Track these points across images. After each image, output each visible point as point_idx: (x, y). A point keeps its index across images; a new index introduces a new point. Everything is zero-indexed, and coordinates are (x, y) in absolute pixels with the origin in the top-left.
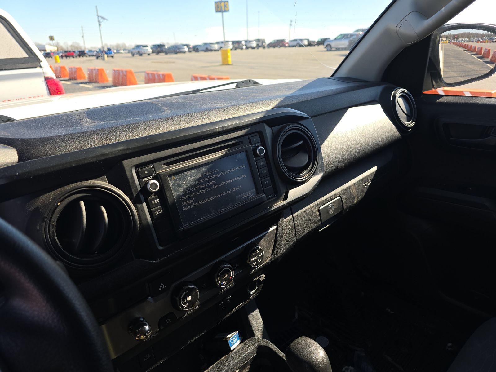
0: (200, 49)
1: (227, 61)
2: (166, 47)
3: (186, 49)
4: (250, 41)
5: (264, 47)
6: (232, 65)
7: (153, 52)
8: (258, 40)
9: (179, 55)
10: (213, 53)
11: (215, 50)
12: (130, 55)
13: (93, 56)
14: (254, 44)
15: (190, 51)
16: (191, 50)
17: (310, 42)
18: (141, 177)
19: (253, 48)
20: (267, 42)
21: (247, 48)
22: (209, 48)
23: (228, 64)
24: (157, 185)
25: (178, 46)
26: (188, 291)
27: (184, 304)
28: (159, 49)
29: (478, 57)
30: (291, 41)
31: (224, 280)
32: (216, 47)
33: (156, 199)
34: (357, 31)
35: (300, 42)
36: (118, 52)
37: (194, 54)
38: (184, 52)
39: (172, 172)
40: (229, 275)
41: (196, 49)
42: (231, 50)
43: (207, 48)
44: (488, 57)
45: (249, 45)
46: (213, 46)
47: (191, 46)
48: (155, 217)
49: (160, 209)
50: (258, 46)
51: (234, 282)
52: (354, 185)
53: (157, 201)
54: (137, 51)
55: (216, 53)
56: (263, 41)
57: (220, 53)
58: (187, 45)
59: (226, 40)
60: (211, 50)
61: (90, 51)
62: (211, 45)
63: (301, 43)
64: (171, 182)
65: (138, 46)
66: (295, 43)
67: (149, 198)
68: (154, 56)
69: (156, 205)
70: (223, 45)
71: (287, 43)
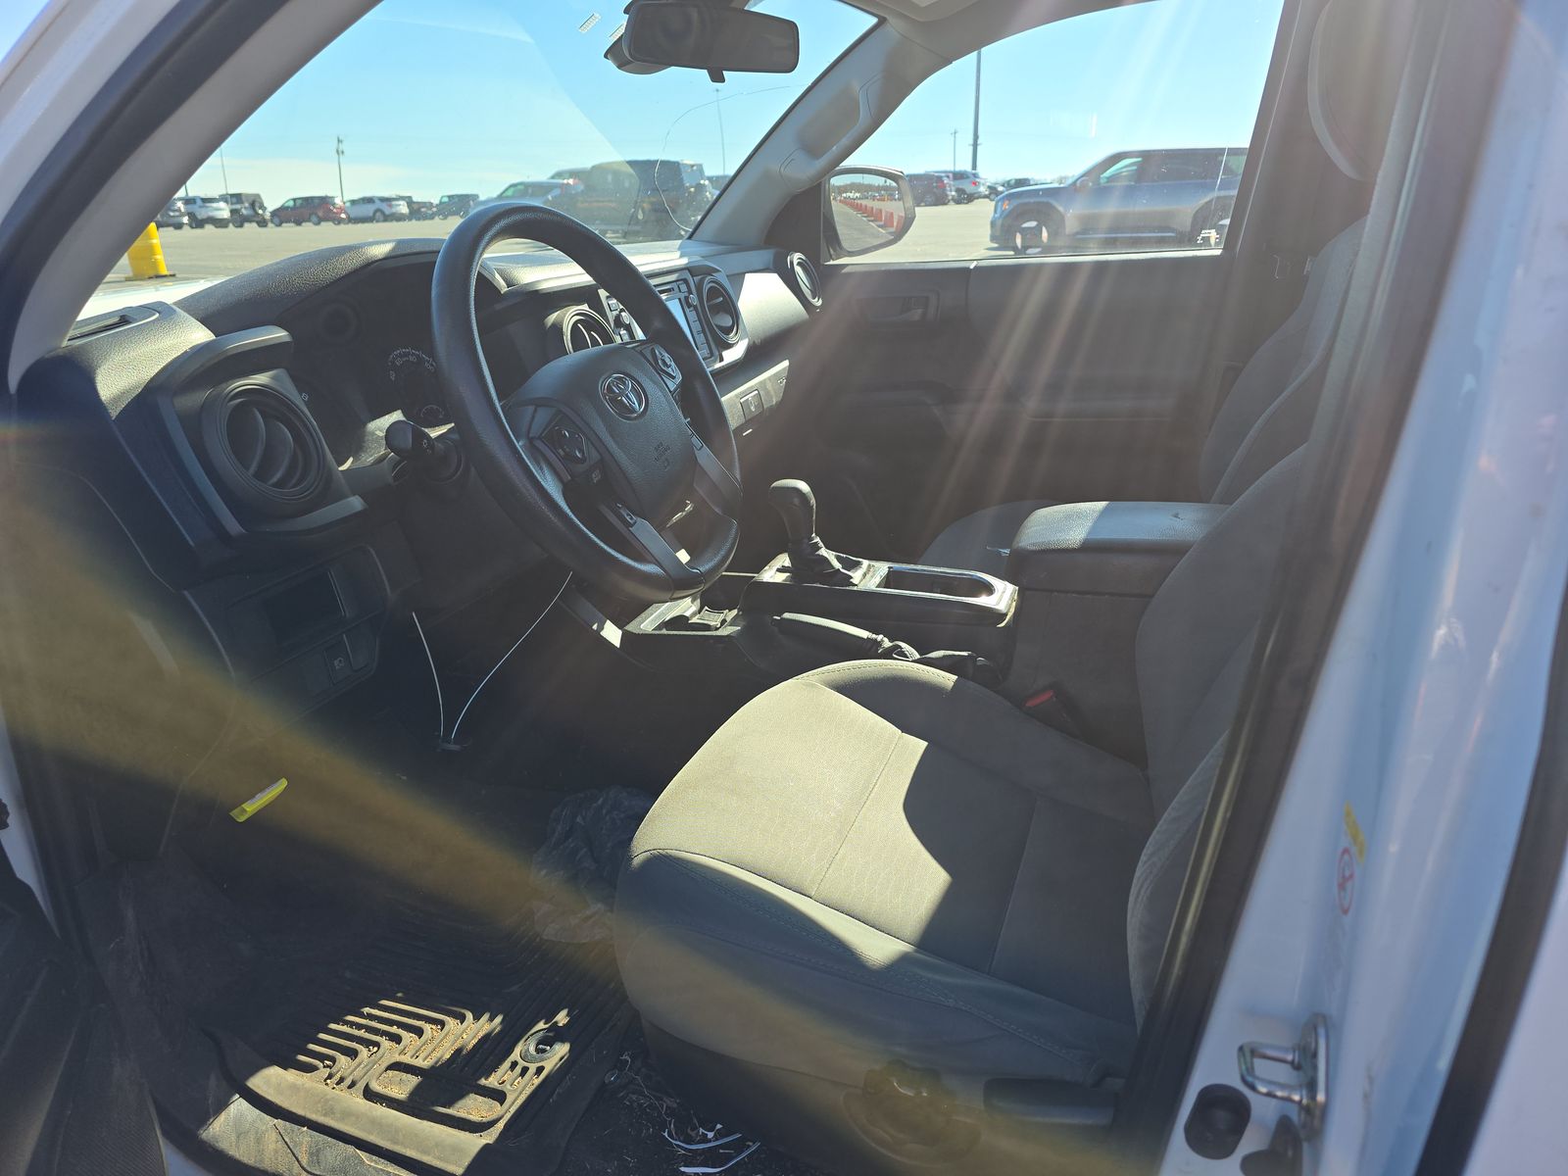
4: (205, 200)
5: (262, 223)
8: (237, 198)
14: (223, 211)
17: (415, 207)
19: (220, 223)
20: (271, 204)
21: (198, 223)
29: (879, 226)
30: (353, 202)
34: (559, 175)
35: (384, 207)
44: (892, 226)
45: (202, 214)
50: (238, 219)
52: (769, 378)
56: (255, 202)
63: (387, 211)
66: (369, 210)
71: (342, 210)
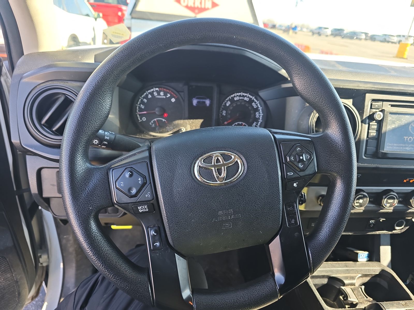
0: (377, 38)
1: (403, 54)
2: (345, 32)
3: (363, 36)
6: (407, 59)
7: (332, 35)
9: (355, 41)
10: (390, 44)
11: (393, 43)
12: (311, 34)
13: (281, 29)
15: (366, 39)
16: (368, 38)
18: (372, 108)
22: (387, 39)
23: (403, 58)
24: (381, 116)
25: (357, 33)
26: (362, 196)
27: (357, 203)
28: (338, 33)
31: (389, 203)
32: (396, 39)
33: (375, 125)
36: (301, 30)
37: (369, 43)
38: (360, 39)
39: (393, 111)
40: (394, 202)
41: (373, 38)
42: (411, 45)
43: (385, 39)
46: (392, 38)
47: (369, 35)
48: (369, 137)
49: (374, 133)
51: (393, 210)
53: (376, 127)
54: (317, 31)
55: (394, 45)
57: (398, 45)
58: (366, 34)
59: (410, 35)
60: (388, 42)
61: (280, 26)
62: (390, 37)
64: (390, 118)
65: (320, 28)
67: (371, 123)
68: (331, 38)
69: (373, 129)
70: (403, 39)
